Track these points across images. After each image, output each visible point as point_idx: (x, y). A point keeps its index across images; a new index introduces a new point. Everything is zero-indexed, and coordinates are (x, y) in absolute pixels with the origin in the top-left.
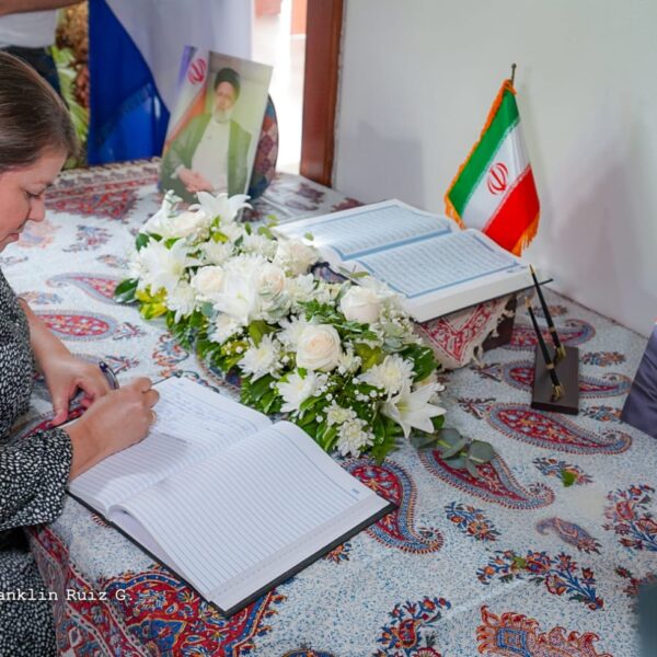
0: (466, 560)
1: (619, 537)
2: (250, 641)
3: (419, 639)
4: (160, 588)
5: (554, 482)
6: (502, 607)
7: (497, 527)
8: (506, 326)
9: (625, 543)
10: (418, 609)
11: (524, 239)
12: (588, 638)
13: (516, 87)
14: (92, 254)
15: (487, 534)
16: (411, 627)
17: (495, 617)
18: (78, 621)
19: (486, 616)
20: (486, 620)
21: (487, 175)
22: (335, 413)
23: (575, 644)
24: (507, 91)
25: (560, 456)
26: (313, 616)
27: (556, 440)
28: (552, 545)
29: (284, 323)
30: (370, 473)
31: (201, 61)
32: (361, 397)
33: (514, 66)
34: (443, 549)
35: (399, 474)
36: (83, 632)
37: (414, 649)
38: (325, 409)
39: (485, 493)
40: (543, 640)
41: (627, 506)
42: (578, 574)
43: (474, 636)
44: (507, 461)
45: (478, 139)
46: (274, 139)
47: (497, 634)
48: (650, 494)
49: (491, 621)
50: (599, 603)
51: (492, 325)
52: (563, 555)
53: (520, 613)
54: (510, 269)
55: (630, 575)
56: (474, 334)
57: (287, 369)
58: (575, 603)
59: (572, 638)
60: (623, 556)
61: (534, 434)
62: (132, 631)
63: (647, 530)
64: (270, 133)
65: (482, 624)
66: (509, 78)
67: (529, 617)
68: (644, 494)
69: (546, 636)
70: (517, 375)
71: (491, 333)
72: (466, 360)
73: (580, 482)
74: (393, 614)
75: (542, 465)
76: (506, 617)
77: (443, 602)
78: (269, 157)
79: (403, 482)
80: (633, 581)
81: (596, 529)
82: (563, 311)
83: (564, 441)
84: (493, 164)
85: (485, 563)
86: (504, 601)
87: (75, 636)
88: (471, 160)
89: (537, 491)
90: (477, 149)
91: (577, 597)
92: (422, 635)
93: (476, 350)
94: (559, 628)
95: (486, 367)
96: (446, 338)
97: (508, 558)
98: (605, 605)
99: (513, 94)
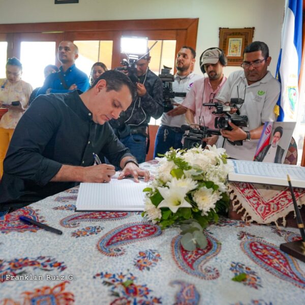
0: (110, 266)
6: (75, 289)
17: (62, 289)
20: (56, 287)
37: (11, 271)
44: (219, 256)
47: (46, 295)
65: (52, 287)
76: (66, 294)
86: (82, 288)
92: (24, 269)
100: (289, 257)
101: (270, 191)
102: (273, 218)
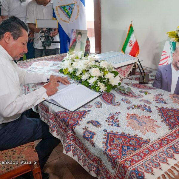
0: (125, 106)
1: (156, 101)
2: (82, 119)
3: (115, 118)
4: (65, 113)
5: (143, 94)
7: (131, 101)
8: (134, 70)
9: (157, 102)
10: (115, 114)
11: (137, 54)
12: (149, 117)
13: (133, 25)
14: (56, 66)
15: (130, 103)
16: (113, 117)
17: (130, 115)
18: (52, 122)
19: (128, 114)
21: (129, 43)
22: (99, 84)
23: (146, 118)
24: (131, 26)
25: (144, 90)
26: (94, 116)
27: (144, 88)
28: (142, 104)
29: (89, 70)
30: (106, 95)
31: (75, 32)
32: (104, 80)
33: (132, 21)
34: (120, 105)
35: (112, 94)
36: (53, 124)
38: (97, 83)
39: (129, 96)
40: (140, 118)
41: (158, 97)
42: (148, 107)
43: (126, 117)
45: (126, 37)
46: (89, 45)
48: (163, 95)
49: (129, 115)
50: (151, 112)
51: (131, 70)
52: (144, 105)
53: (135, 114)
54: (134, 59)
55: (158, 107)
56: (127, 72)
57: (90, 78)
58: (146, 112)
59: (145, 117)
60: (157, 105)
61: (139, 87)
62: (60, 121)
63: (162, 100)
64: (88, 44)
66: (131, 24)
67: (137, 114)
68: (161, 95)
69: (140, 117)
70: (136, 79)
71: (131, 72)
72: (126, 77)
73: (148, 94)
74: (110, 115)
75: (141, 92)
76: (132, 114)
77: (120, 113)
78: (88, 48)
79: (113, 95)
80: (159, 108)
81: (151, 101)
82: (146, 69)
83: (146, 88)
84: (130, 41)
85: (129, 107)
87: (51, 125)
88: (126, 41)
89: (140, 96)
90: (127, 39)
91: (147, 111)
93: (128, 75)
94: (143, 116)
95: (130, 78)
96: (122, 72)
97: (133, 106)
98: (153, 112)
99: (132, 27)
100: (144, 85)
101: (125, 67)
102: (126, 76)
